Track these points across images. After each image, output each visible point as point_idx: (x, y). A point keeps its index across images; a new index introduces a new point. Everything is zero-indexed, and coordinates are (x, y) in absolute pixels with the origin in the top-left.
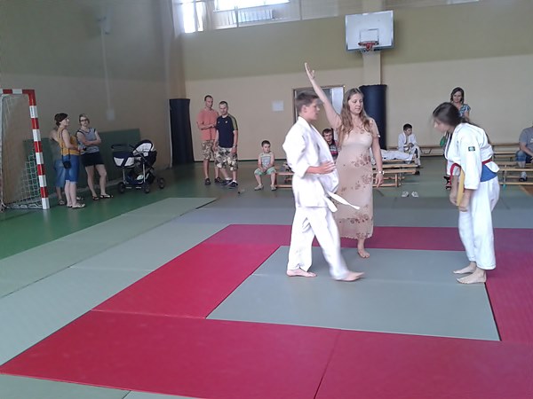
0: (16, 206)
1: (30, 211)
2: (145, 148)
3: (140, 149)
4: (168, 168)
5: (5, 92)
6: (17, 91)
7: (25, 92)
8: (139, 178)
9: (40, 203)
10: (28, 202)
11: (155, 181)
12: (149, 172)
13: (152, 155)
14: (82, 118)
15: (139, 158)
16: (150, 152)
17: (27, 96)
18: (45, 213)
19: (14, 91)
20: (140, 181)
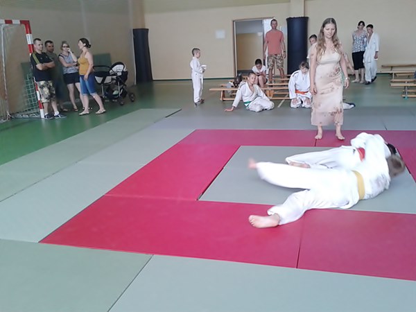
0: (19, 116)
1: (31, 121)
2: (118, 69)
3: (115, 69)
4: (133, 86)
5: (7, 22)
6: (16, 22)
7: (22, 22)
8: (115, 93)
9: (38, 113)
10: (29, 112)
11: (127, 95)
12: (122, 88)
13: (125, 74)
14: (64, 45)
15: (115, 77)
16: (123, 72)
17: (23, 26)
18: (43, 121)
19: (14, 22)
20: (116, 95)
